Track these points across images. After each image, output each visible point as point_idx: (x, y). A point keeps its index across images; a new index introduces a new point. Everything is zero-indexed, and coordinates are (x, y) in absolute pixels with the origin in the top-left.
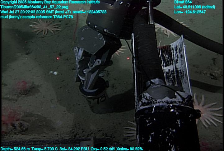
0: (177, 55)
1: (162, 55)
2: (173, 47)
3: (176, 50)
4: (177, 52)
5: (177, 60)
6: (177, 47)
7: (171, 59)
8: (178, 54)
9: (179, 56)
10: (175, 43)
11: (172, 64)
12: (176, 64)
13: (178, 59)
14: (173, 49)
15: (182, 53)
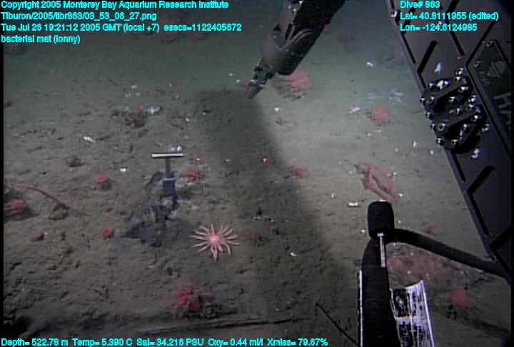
0: (415, 305)
1: (394, 299)
2: (409, 292)
3: (414, 297)
4: (414, 301)
5: (415, 312)
6: (414, 294)
7: (407, 309)
8: (417, 303)
9: (418, 306)
10: (411, 287)
11: (408, 315)
12: (413, 315)
13: (417, 311)
14: (408, 294)
15: (422, 303)
